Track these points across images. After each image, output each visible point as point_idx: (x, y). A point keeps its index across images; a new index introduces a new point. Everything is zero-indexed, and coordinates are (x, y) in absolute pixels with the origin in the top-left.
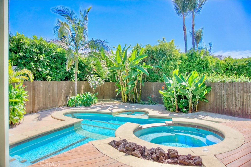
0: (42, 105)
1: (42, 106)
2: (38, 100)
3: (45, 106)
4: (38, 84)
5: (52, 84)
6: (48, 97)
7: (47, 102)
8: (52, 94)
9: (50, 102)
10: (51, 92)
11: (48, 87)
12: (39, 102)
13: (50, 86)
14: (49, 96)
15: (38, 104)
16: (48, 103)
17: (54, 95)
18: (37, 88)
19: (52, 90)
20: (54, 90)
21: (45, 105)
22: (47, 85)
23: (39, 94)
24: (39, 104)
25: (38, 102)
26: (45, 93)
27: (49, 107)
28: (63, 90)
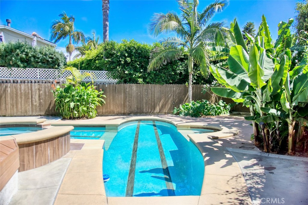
0: (136, 109)
1: (134, 110)
2: (129, 103)
3: (139, 110)
4: (130, 87)
5: (151, 87)
6: (144, 101)
7: (143, 106)
8: (152, 99)
9: (148, 107)
10: (150, 96)
11: (144, 90)
12: (131, 105)
13: (147, 89)
14: (147, 100)
15: (129, 107)
16: (144, 108)
17: (154, 100)
18: (129, 91)
19: (152, 94)
20: (154, 95)
21: (140, 108)
22: (143, 88)
23: (131, 97)
24: (131, 107)
25: (129, 105)
26: (140, 97)
27: (146, 112)
28: (171, 95)
